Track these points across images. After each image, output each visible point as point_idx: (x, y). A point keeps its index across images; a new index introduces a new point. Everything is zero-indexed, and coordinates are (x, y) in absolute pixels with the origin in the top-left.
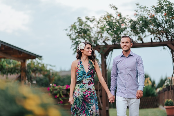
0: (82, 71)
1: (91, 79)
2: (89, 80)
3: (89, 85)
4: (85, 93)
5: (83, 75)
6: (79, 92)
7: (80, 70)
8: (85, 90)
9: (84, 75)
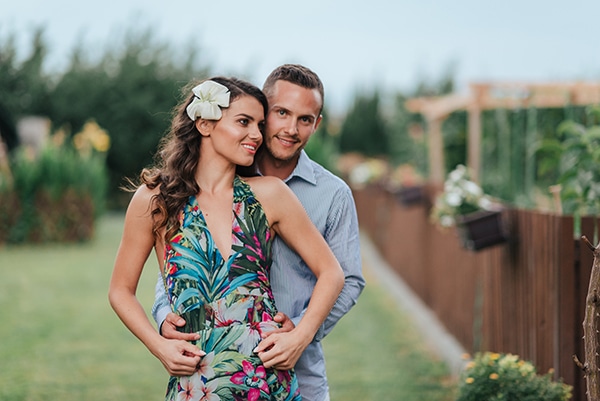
0: (198, 251)
1: (256, 292)
2: (249, 302)
3: (255, 327)
4: (238, 379)
5: (207, 276)
6: (205, 380)
7: (185, 244)
8: (239, 359)
9: (211, 270)
